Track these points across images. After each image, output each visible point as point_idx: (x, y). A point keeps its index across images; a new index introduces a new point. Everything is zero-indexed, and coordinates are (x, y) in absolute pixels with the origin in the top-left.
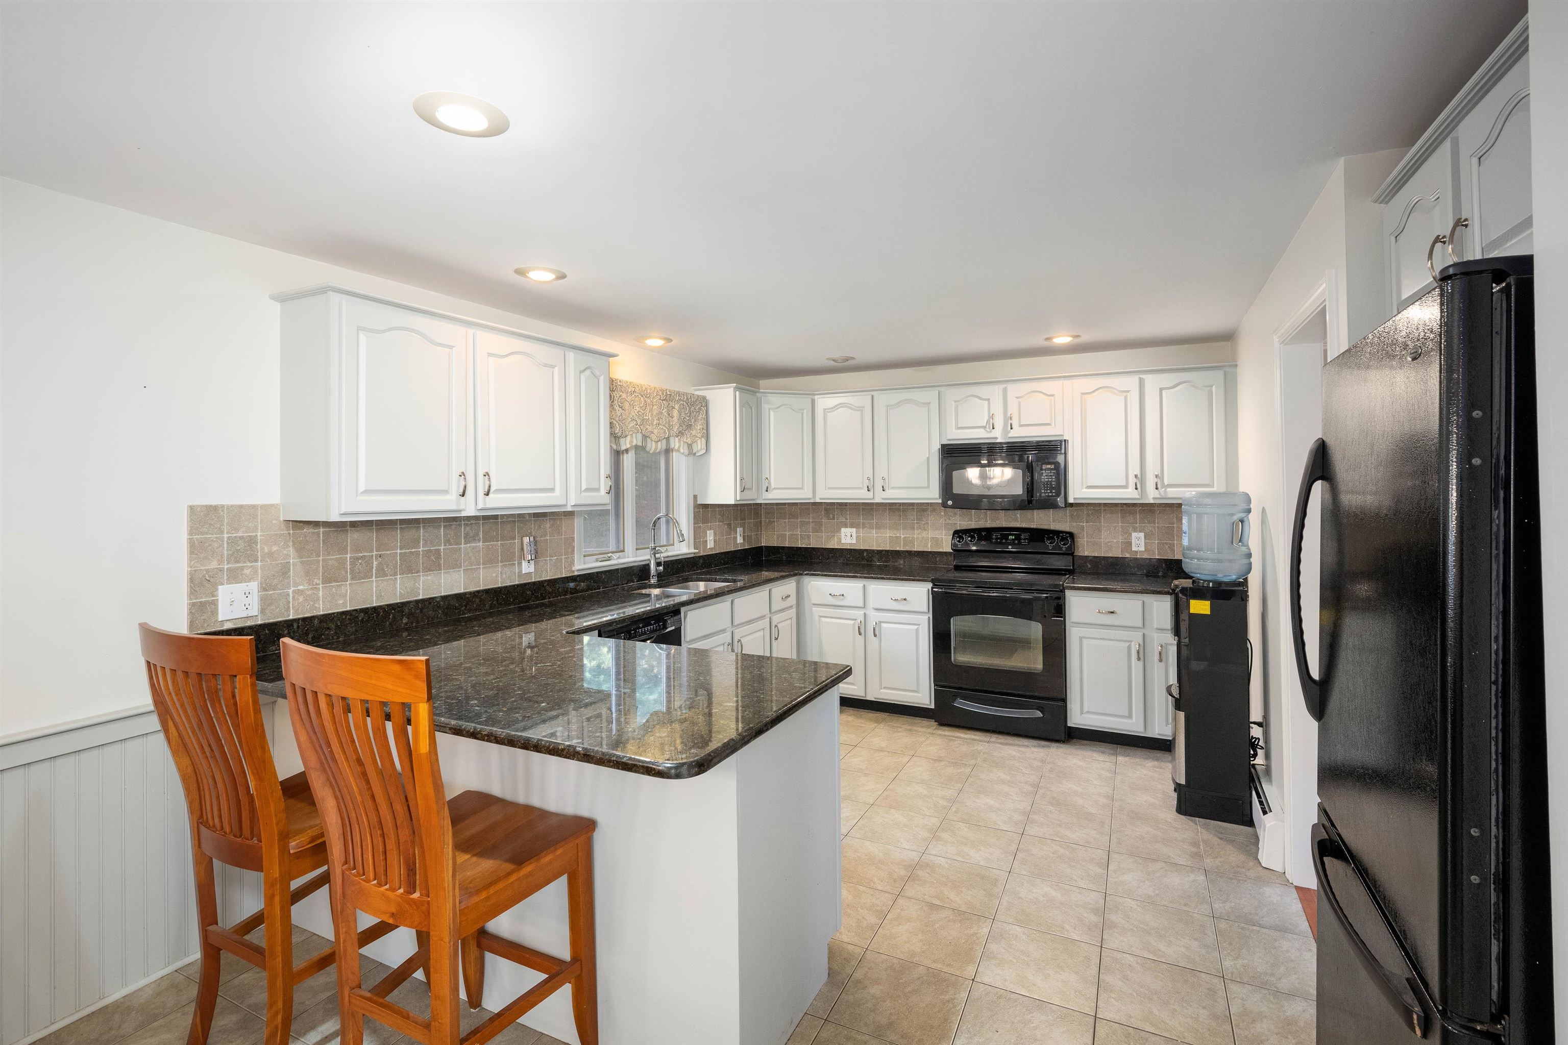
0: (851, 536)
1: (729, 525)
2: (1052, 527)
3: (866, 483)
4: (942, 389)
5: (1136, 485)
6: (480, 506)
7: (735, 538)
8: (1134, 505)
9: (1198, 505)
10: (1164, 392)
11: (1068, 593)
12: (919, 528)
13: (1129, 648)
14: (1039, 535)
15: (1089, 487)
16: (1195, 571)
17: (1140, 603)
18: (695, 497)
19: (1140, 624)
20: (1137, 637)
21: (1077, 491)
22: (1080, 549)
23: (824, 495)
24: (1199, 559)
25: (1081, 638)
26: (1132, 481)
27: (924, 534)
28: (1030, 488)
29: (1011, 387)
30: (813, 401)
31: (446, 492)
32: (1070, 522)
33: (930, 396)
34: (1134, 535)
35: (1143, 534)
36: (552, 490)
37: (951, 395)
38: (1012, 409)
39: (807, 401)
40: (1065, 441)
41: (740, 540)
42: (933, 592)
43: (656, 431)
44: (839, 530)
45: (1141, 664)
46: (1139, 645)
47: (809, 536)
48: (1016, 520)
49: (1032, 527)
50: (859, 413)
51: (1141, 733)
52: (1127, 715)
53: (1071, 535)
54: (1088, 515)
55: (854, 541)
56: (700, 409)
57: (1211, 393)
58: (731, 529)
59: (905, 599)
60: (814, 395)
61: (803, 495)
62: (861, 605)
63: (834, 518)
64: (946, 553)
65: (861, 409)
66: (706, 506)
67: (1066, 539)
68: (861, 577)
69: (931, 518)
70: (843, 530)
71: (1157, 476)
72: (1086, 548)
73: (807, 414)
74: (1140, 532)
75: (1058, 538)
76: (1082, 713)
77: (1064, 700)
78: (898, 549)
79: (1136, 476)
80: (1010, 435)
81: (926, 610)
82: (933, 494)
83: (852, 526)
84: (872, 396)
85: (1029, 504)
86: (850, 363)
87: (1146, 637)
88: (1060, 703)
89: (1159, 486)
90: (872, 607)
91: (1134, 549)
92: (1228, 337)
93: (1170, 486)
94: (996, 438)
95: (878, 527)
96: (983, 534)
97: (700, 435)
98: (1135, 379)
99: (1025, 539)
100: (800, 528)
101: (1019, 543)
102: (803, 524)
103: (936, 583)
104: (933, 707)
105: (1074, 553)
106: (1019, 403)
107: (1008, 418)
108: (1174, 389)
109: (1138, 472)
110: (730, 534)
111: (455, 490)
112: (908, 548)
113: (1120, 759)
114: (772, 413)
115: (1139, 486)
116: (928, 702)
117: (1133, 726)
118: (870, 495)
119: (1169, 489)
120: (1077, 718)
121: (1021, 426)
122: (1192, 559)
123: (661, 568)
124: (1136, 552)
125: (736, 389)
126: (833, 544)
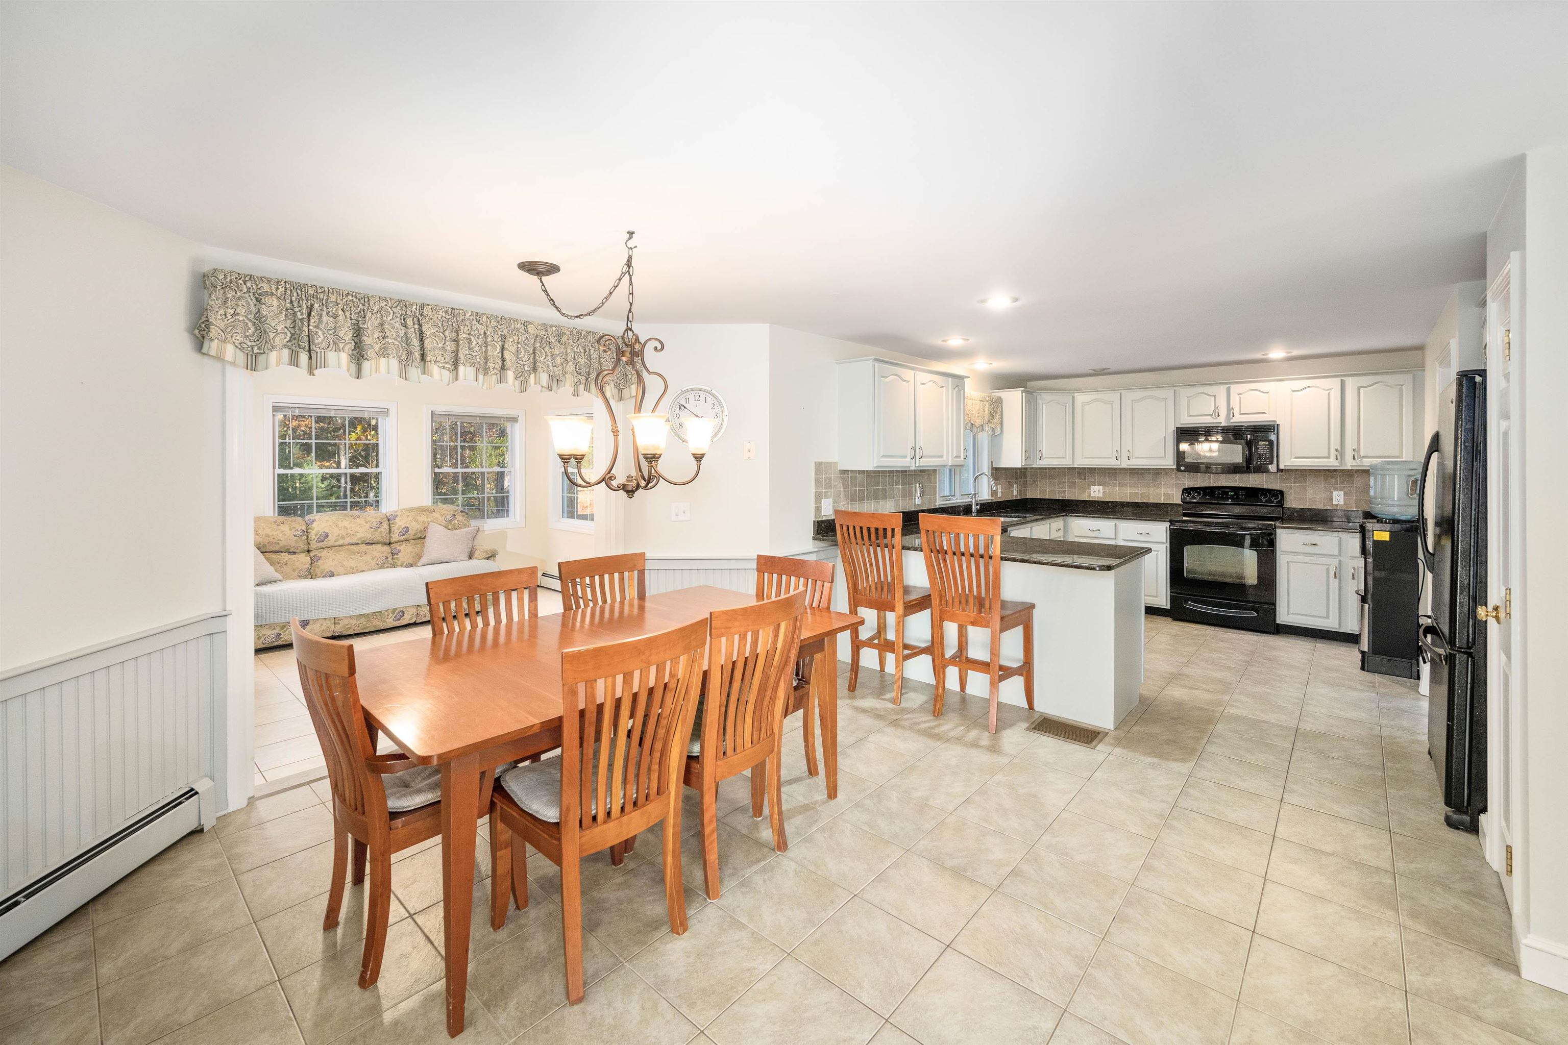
0: (1099, 491)
1: (1009, 482)
2: (1265, 486)
3: (1115, 454)
4: (1176, 388)
5: (1336, 456)
6: (917, 465)
7: (1013, 491)
8: (1335, 471)
9: (1382, 469)
10: (1362, 390)
11: (1278, 531)
12: (1155, 486)
13: (1328, 570)
14: (1253, 494)
15: (1296, 458)
16: (1379, 513)
17: (1337, 540)
18: (992, 462)
19: (1337, 553)
20: (1335, 562)
21: (1287, 460)
22: (1288, 503)
23: (1081, 462)
24: (1381, 505)
25: (1288, 562)
26: (1333, 453)
27: (1159, 491)
28: (1249, 460)
29: (1233, 387)
30: (1073, 397)
31: (905, 457)
32: (1280, 483)
33: (1168, 393)
34: (1335, 493)
35: (1343, 492)
36: (942, 457)
37: (1184, 393)
38: (1235, 403)
39: (1067, 399)
40: (1277, 425)
41: (1015, 493)
42: (1170, 529)
43: (977, 421)
44: (1089, 488)
45: (1337, 580)
46: (1336, 568)
47: (1064, 492)
48: (1235, 481)
49: (1248, 486)
50: (1110, 405)
51: (1337, 629)
52: (1325, 616)
53: (1281, 493)
54: (1296, 478)
55: (1102, 496)
56: (998, 405)
57: (1401, 391)
58: (1010, 485)
59: (1148, 534)
60: (1074, 393)
61: (1066, 462)
62: (1114, 537)
63: (1085, 479)
64: (1176, 504)
65: (1111, 403)
66: (997, 469)
67: (1277, 495)
68: (1113, 518)
69: (1164, 479)
70: (1092, 487)
71: (1354, 450)
72: (1293, 502)
73: (1069, 406)
74: (1341, 491)
75: (1270, 495)
76: (1288, 614)
77: (1274, 604)
78: (1136, 501)
79: (1336, 450)
80: (1232, 421)
81: (1164, 541)
82: (1169, 462)
83: (1099, 484)
84: (1121, 394)
85: (1247, 469)
86: (1105, 371)
87: (1342, 563)
88: (1271, 606)
89: (1356, 457)
90: (1122, 538)
91: (1334, 503)
92: (1421, 348)
93: (1364, 457)
94: (1221, 423)
95: (1121, 485)
96: (1208, 491)
97: (998, 423)
98: (1338, 380)
99: (1242, 495)
100: (1058, 485)
101: (1238, 498)
102: (1060, 483)
103: (1171, 522)
104: (1168, 607)
105: (1283, 505)
106: (1240, 398)
107: (1229, 409)
108: (1371, 387)
109: (1338, 447)
110: (1010, 489)
111: (910, 454)
112: (1144, 501)
113: (1318, 645)
114: (1044, 406)
115: (1339, 457)
116: (1165, 604)
117: (1330, 624)
118: (1118, 462)
119: (1364, 460)
120: (1283, 617)
121: (1241, 414)
122: (1376, 504)
123: (978, 507)
124: (1337, 505)
125: (1023, 392)
126: (1084, 497)
